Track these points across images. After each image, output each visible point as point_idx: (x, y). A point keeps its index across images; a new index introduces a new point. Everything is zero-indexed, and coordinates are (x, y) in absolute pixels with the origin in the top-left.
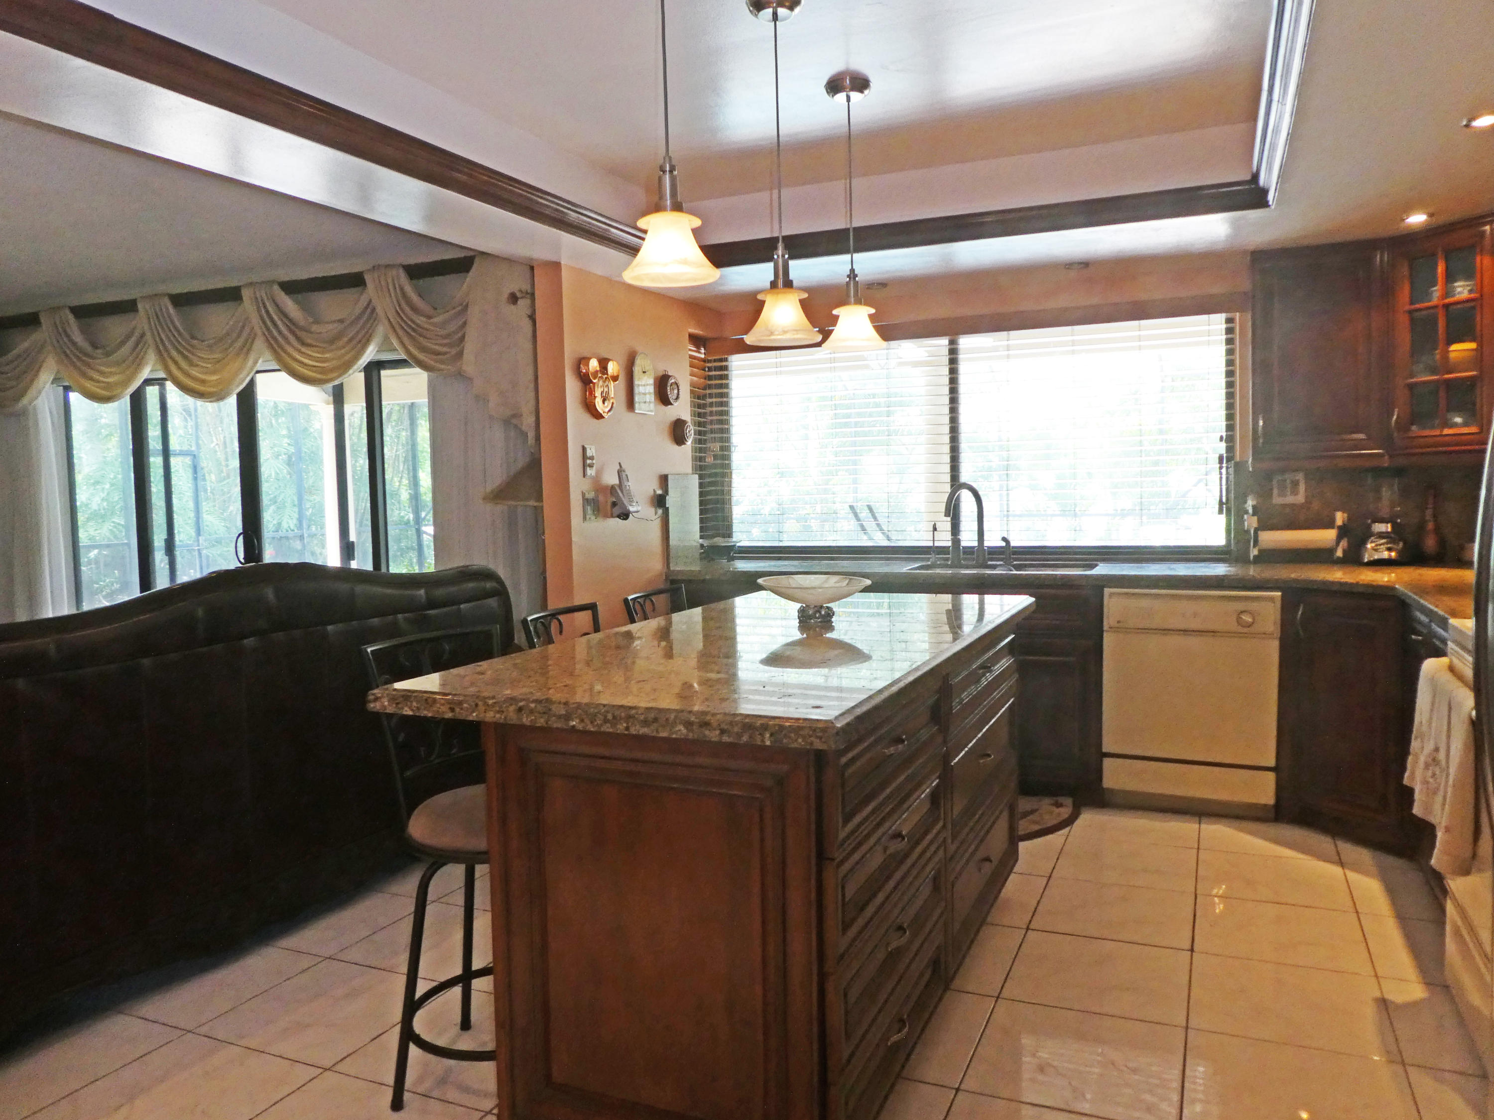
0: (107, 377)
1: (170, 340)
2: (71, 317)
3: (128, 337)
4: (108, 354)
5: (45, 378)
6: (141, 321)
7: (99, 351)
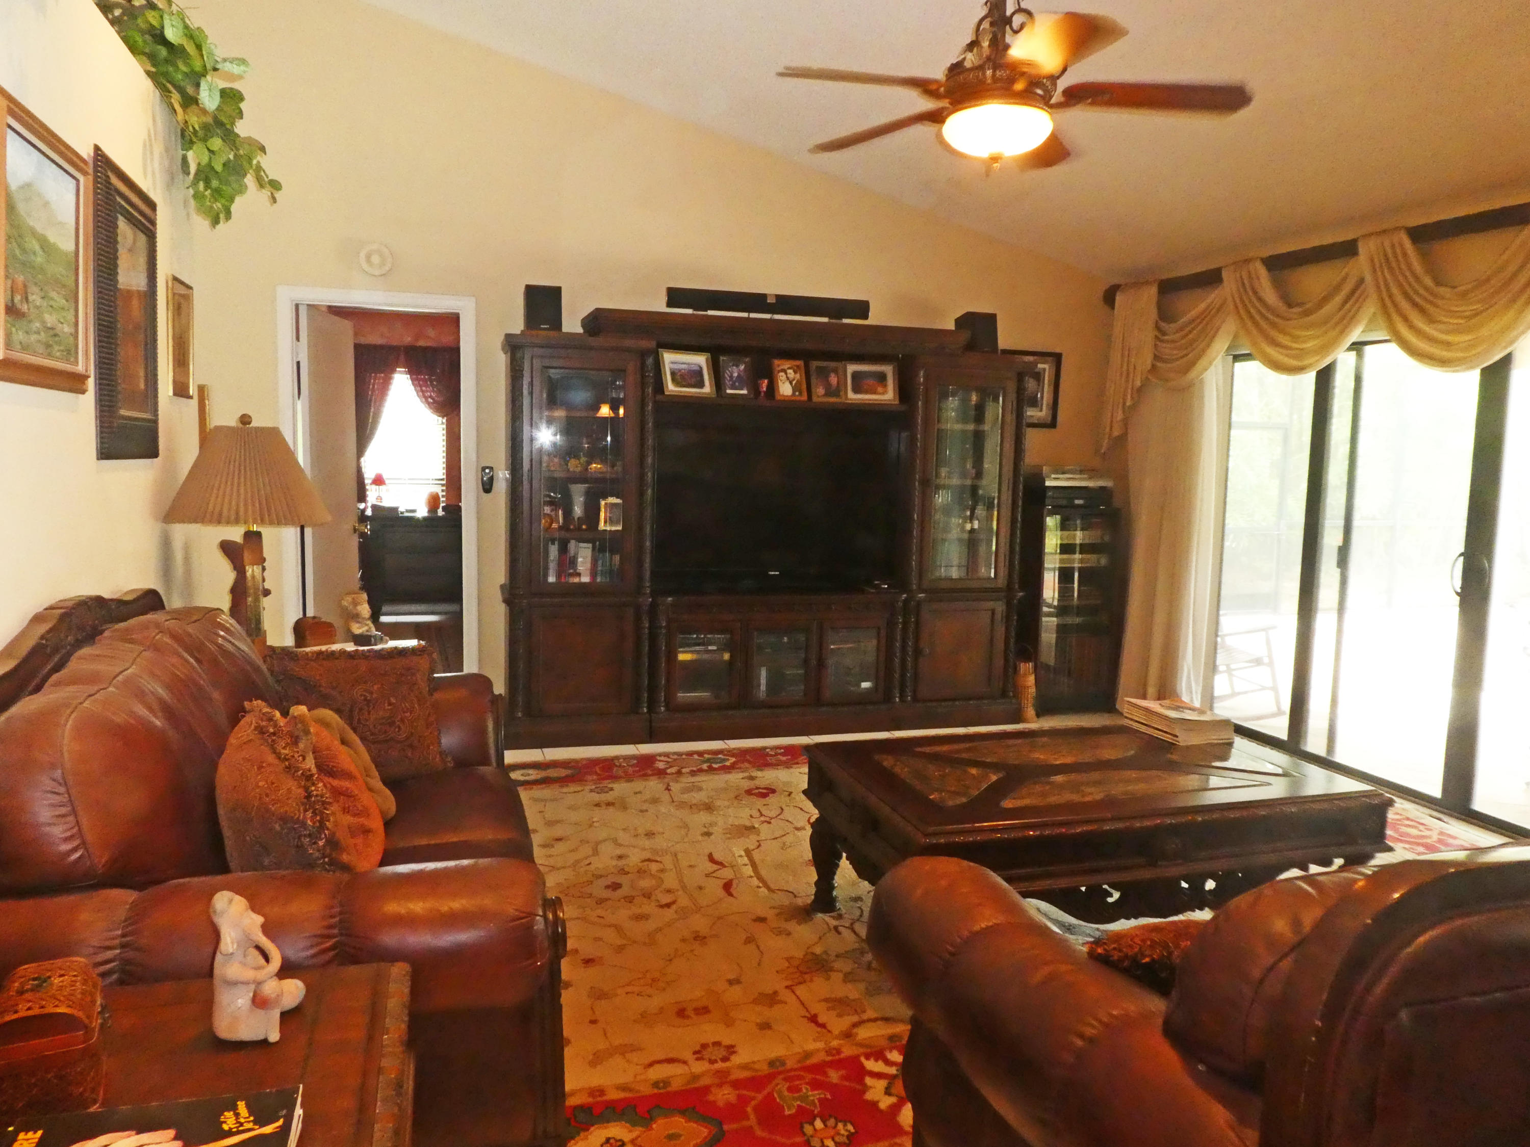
0: (1305, 342)
1: (1400, 286)
2: (1262, 271)
3: (1337, 288)
4: (1307, 313)
5: (1220, 345)
6: (1361, 264)
7: (1296, 310)
